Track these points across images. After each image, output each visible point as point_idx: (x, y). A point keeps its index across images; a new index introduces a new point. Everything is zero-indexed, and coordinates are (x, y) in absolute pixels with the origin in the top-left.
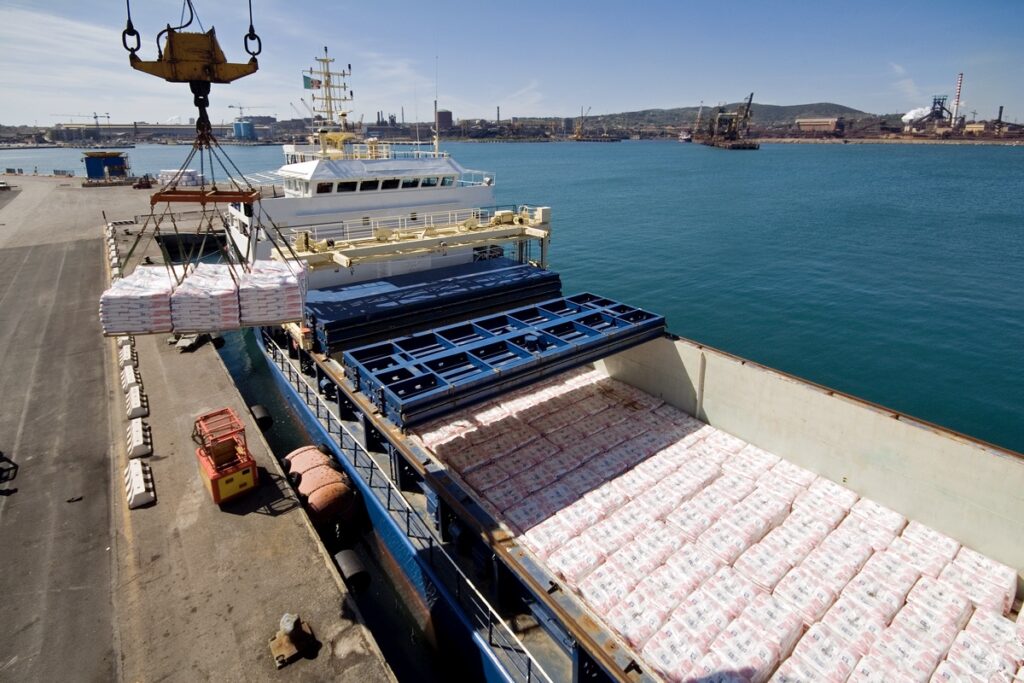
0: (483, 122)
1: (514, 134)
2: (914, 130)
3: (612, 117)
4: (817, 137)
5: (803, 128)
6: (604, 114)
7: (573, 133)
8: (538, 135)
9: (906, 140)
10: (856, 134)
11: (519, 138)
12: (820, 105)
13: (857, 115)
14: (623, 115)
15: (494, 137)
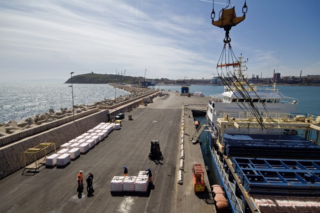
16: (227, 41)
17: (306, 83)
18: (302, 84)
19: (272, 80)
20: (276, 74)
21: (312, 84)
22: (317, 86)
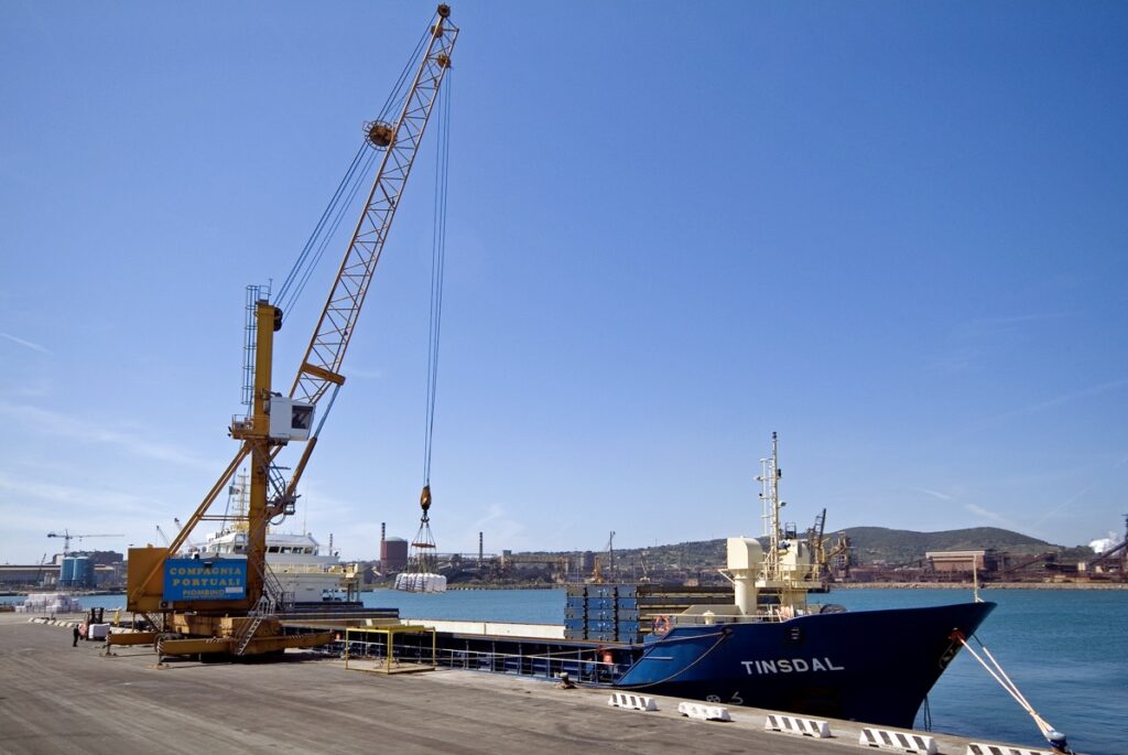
0: (457, 557)
1: (500, 576)
2: (1098, 569)
3: (664, 550)
4: (953, 581)
5: (938, 567)
6: (653, 546)
7: (591, 576)
8: (536, 577)
9: (1081, 584)
10: (1012, 576)
11: (507, 583)
12: (980, 530)
13: (1037, 547)
14: (681, 547)
15: (467, 582)
16: (425, 520)
17: (495, 580)
18: (484, 583)
19: (378, 569)
20: (389, 543)
21: (514, 583)
22: (530, 588)
